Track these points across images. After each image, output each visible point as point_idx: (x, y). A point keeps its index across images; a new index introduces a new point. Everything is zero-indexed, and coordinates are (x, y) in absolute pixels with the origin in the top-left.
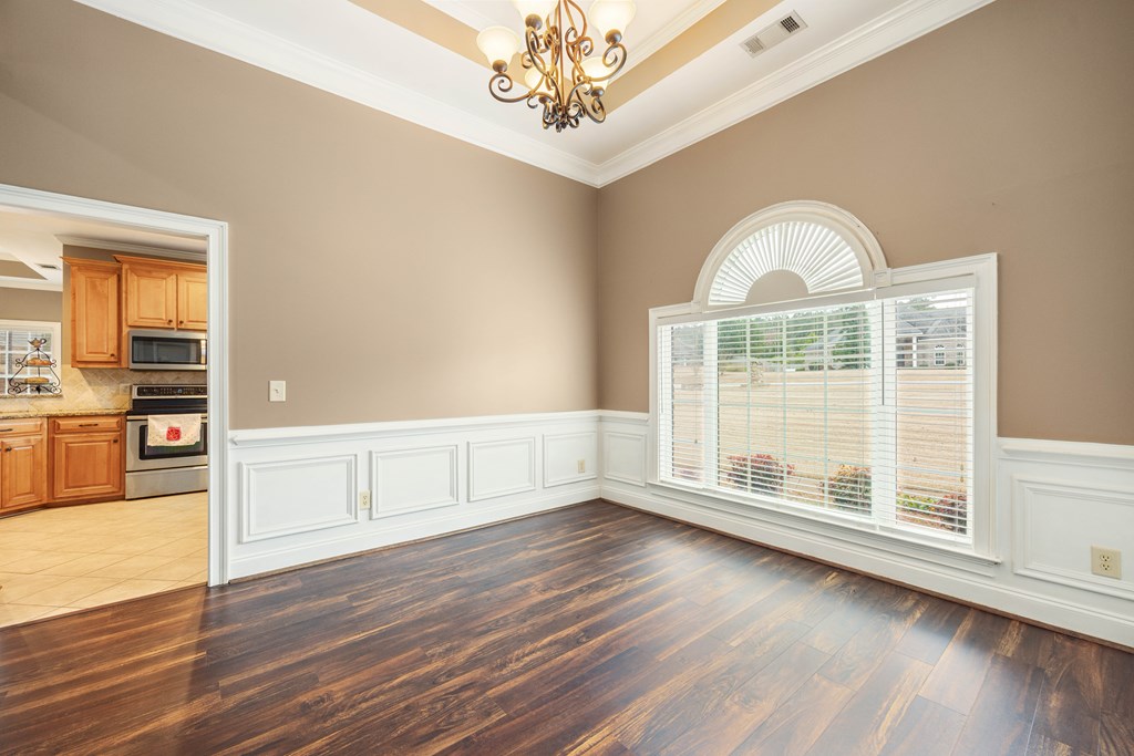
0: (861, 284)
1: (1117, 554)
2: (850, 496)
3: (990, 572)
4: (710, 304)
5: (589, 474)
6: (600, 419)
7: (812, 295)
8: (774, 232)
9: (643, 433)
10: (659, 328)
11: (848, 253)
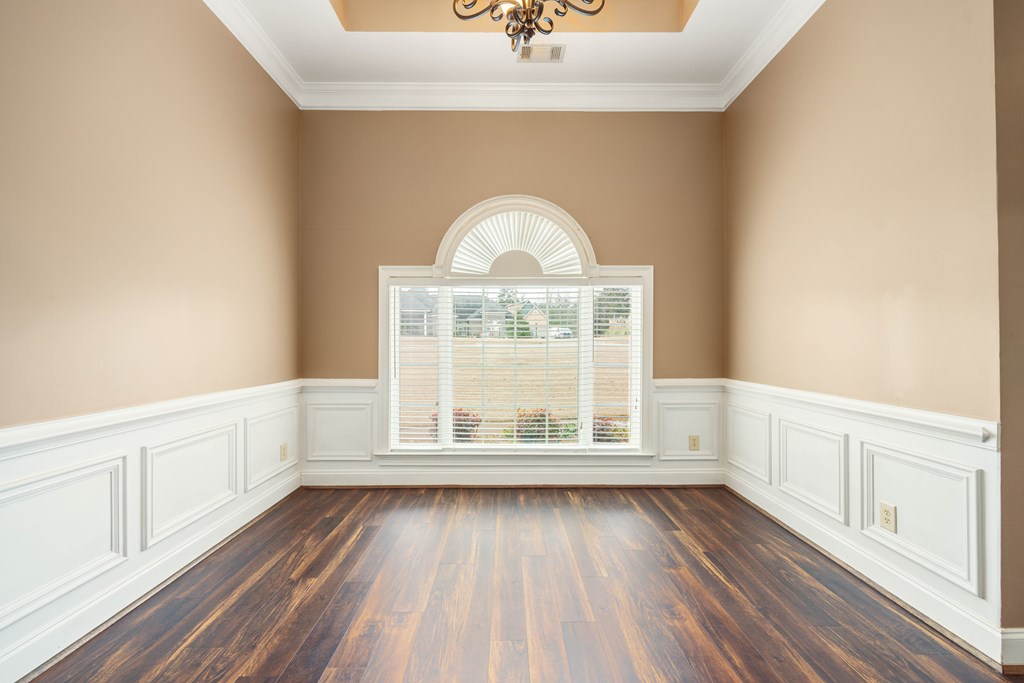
0: (580, 272)
1: (698, 437)
2: (539, 431)
3: (647, 463)
4: (453, 270)
5: (290, 461)
6: (302, 390)
7: (546, 276)
8: (514, 217)
9: (369, 402)
10: (392, 288)
11: (570, 248)
